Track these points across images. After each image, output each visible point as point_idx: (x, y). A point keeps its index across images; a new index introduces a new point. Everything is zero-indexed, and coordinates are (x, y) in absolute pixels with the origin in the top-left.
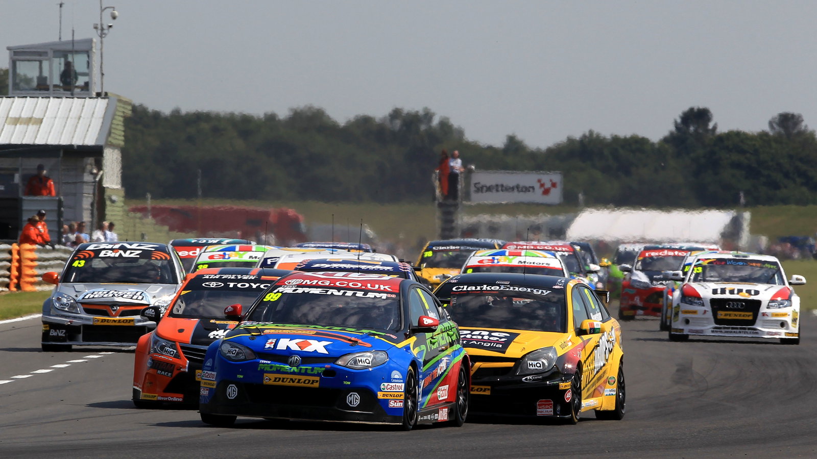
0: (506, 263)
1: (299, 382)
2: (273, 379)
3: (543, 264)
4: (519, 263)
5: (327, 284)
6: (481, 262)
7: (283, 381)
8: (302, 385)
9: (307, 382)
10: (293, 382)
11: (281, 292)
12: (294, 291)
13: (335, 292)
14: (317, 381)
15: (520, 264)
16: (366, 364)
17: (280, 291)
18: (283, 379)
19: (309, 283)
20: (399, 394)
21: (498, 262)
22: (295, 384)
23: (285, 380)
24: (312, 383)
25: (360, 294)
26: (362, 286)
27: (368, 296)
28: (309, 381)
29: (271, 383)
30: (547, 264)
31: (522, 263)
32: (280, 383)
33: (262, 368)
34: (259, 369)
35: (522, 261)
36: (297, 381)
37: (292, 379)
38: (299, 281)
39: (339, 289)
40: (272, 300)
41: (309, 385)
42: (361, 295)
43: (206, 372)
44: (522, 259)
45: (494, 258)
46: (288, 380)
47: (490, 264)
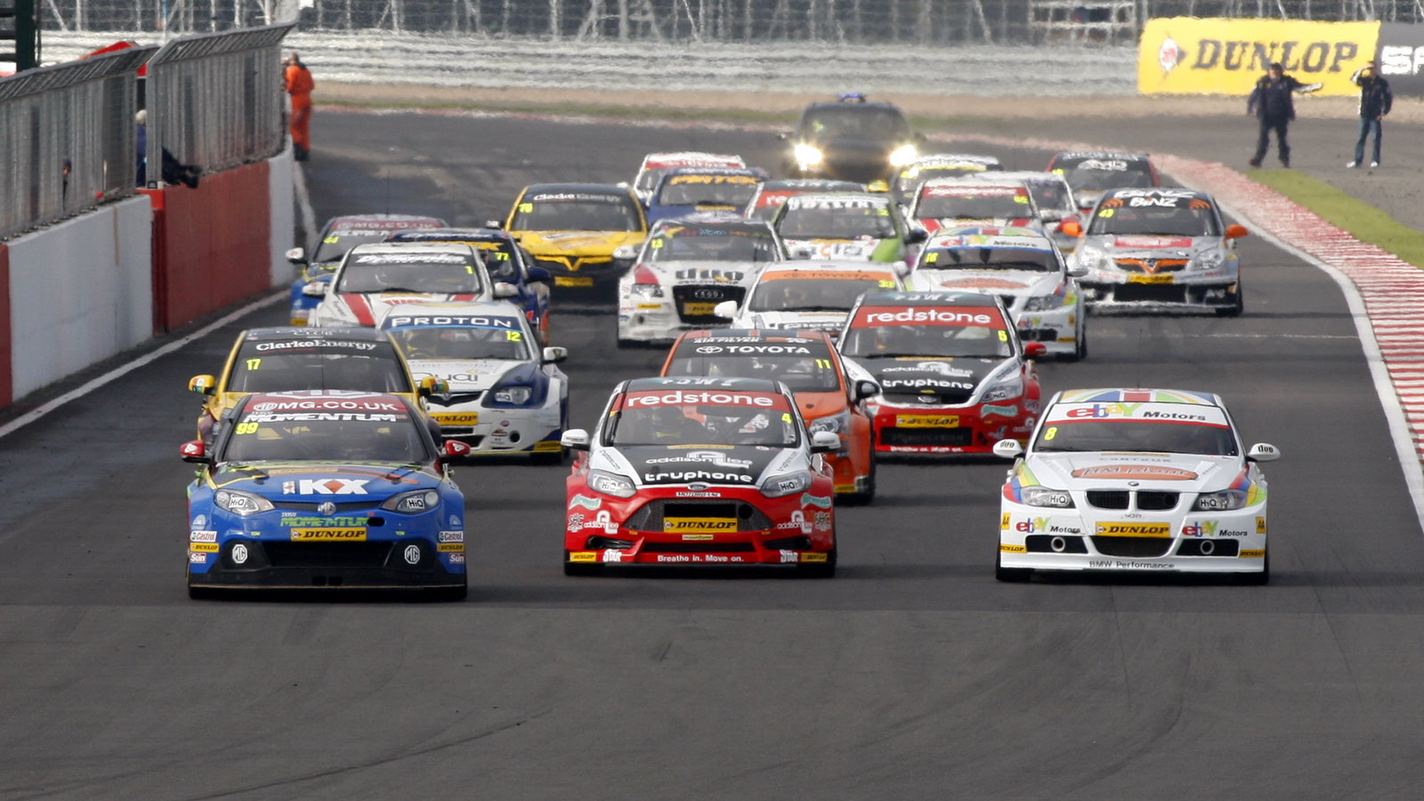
0: (1121, 416)
1: (338, 536)
2: (304, 534)
3: (1191, 417)
4: (1145, 415)
5: (313, 406)
6: (1072, 413)
7: (317, 536)
8: (344, 539)
9: (349, 534)
10: (331, 536)
11: (256, 421)
12: (273, 418)
13: (329, 417)
14: (363, 533)
15: (1148, 418)
16: (418, 507)
17: (253, 420)
18: (318, 533)
19: (287, 407)
20: (460, 545)
21: (1106, 415)
22: (334, 538)
23: (320, 534)
24: (357, 536)
25: (361, 417)
26: (358, 406)
27: (371, 419)
28: (353, 533)
29: (302, 538)
30: (1199, 417)
31: (1151, 415)
32: (314, 538)
33: (287, 523)
34: (282, 525)
35: (1152, 413)
36: (336, 534)
37: (329, 533)
38: (273, 406)
39: (332, 412)
40: (248, 432)
41: (353, 539)
42: (363, 419)
43: (197, 532)
44: (1152, 408)
45: (1097, 407)
46: (325, 534)
47: (1091, 417)
